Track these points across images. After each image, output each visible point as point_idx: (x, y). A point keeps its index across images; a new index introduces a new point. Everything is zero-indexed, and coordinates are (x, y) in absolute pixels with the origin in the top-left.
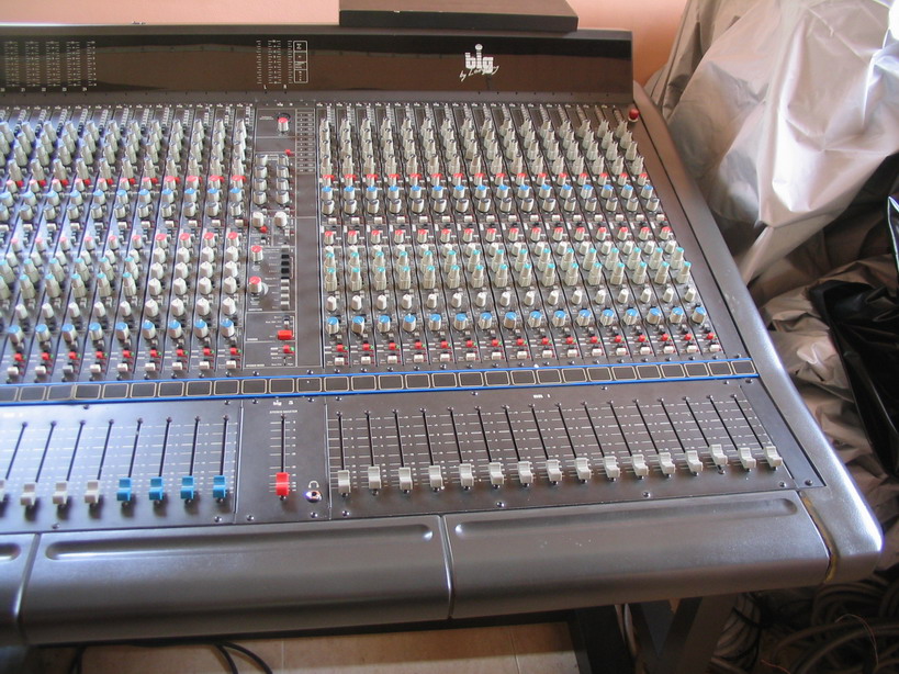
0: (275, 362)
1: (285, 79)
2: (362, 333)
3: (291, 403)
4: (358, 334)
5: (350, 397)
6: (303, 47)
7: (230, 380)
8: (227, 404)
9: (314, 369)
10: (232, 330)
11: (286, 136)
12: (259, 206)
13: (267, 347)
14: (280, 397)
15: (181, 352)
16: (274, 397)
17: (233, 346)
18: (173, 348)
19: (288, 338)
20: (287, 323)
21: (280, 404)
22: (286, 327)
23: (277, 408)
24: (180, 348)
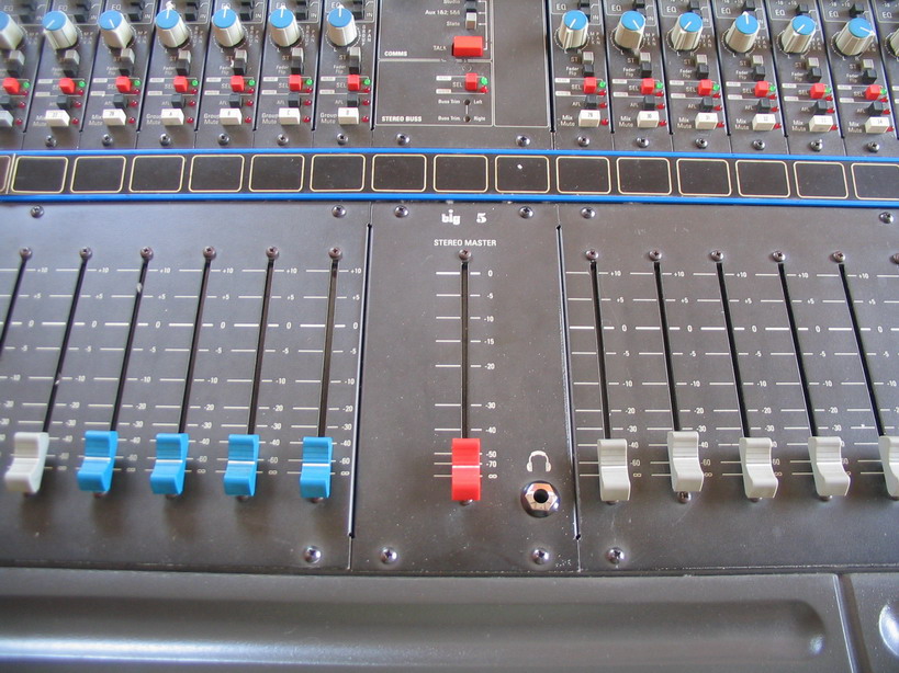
0: (446, 111)
2: (636, 51)
3: (482, 218)
4: (628, 52)
5: (612, 208)
7: (345, 153)
8: (337, 215)
9: (532, 133)
10: (350, 32)
13: (427, 74)
14: (457, 201)
15: (239, 81)
16: (443, 201)
17: (354, 71)
18: (224, 68)
19: (476, 53)
20: (471, 17)
21: (456, 220)
22: (471, 29)
23: (450, 231)
24: (238, 72)
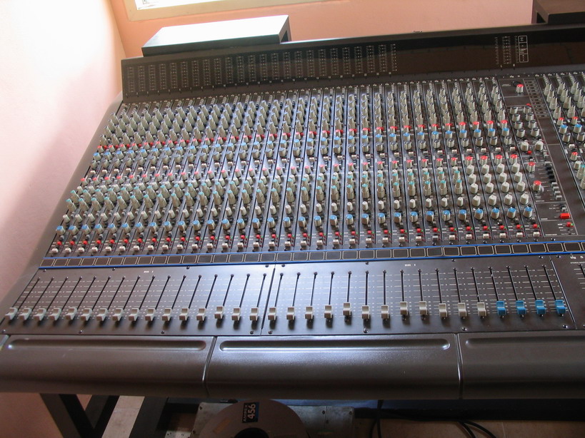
0: (563, 232)
1: (514, 60)
3: (582, 257)
6: (525, 40)
7: (538, 244)
8: (540, 258)
11: (522, 96)
12: (521, 138)
13: (555, 224)
14: (573, 254)
16: (569, 254)
19: (567, 218)
20: (564, 208)
21: (575, 258)
22: (564, 211)
